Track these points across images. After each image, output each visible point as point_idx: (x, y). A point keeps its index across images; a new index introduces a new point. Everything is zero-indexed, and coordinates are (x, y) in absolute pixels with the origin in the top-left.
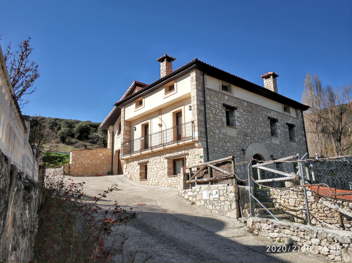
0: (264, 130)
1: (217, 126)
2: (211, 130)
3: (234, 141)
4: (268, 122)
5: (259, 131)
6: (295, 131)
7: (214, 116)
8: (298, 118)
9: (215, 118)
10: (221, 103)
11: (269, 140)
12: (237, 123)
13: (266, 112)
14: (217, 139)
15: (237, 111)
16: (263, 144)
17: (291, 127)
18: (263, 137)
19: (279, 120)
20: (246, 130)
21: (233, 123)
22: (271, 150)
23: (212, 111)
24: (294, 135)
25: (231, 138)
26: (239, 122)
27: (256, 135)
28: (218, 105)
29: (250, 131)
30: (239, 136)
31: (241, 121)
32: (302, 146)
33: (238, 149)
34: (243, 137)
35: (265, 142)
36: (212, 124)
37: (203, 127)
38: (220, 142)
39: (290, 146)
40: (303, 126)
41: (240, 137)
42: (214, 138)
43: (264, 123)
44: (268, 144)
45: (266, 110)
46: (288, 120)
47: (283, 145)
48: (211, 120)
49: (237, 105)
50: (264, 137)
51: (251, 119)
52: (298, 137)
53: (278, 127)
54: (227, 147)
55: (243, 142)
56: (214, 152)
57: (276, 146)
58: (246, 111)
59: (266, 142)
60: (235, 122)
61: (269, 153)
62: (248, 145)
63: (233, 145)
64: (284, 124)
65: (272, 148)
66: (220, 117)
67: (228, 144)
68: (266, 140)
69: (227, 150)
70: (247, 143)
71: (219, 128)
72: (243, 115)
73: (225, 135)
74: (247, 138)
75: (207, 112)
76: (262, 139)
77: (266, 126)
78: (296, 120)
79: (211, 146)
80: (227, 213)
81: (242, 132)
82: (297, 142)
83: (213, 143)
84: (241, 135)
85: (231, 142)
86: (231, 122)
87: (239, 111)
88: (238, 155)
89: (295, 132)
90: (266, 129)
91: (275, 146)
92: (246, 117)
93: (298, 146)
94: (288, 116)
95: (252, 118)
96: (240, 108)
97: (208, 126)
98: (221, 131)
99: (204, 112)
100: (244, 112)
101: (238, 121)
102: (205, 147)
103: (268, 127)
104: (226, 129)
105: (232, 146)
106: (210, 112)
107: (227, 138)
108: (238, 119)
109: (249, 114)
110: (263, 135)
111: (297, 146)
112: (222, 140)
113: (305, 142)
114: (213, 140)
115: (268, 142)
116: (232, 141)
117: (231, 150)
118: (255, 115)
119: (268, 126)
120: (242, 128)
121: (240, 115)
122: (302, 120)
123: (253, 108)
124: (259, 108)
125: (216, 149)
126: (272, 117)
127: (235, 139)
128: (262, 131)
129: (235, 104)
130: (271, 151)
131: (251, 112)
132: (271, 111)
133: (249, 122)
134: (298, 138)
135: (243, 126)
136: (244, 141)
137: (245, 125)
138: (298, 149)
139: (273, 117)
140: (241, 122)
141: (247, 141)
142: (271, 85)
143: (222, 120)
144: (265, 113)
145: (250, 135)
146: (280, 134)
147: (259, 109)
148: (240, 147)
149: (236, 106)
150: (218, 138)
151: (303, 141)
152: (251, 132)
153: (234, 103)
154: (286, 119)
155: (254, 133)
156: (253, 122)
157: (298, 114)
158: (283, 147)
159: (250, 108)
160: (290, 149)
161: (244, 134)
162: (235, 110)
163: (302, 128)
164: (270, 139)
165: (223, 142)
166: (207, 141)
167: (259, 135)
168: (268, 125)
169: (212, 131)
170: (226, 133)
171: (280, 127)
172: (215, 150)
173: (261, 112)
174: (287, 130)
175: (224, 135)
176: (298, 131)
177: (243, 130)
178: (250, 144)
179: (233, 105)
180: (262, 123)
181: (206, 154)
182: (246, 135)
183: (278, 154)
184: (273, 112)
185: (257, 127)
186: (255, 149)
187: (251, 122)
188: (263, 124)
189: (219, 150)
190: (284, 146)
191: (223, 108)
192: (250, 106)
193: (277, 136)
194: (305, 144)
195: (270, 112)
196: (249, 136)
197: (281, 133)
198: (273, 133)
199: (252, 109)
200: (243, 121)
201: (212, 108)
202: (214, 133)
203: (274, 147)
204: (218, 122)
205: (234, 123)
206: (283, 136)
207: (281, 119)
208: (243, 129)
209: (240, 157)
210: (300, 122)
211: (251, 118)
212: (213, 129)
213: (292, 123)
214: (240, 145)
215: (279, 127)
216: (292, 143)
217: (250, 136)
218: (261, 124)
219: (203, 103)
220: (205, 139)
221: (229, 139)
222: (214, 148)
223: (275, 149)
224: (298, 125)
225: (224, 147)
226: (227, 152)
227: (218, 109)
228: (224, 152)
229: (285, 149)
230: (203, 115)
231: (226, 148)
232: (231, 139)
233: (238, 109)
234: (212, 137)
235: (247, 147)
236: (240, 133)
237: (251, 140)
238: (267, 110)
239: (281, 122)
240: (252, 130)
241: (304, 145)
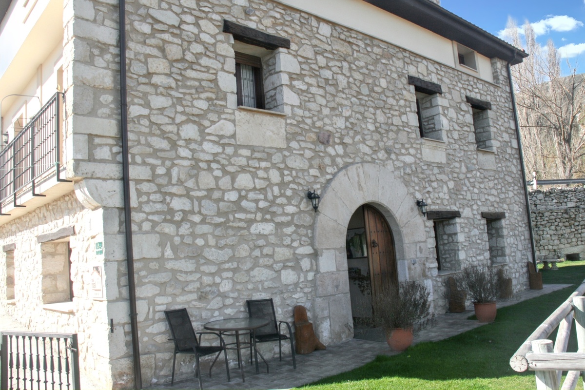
0: (396, 121)
1: (187, 110)
2: (154, 127)
3: (274, 166)
4: (410, 94)
5: (378, 125)
6: (490, 119)
7: (174, 70)
8: (497, 83)
9: (180, 78)
10: (211, 20)
11: (412, 151)
12: (289, 98)
13: (401, 60)
14: (186, 163)
15: (289, 53)
16: (390, 167)
17: (479, 108)
18: (390, 143)
19: (444, 89)
20: (327, 121)
21: (273, 98)
22: (417, 184)
23: (162, 50)
24: (489, 131)
25: (257, 155)
26: (300, 92)
27: (364, 139)
28: (197, 24)
29: (340, 123)
30: (294, 144)
31: (304, 87)
32: (509, 164)
33: (289, 193)
34: (313, 147)
35: (398, 159)
36: (158, 102)
37: (109, 117)
38: (203, 174)
39: (477, 167)
40: (511, 107)
41: (302, 149)
42: (171, 160)
43: (394, 97)
44: (410, 165)
45: (400, 55)
46: (470, 88)
47: (457, 165)
48: (156, 86)
49: (291, 31)
50: (394, 143)
51: (348, 83)
52: (500, 139)
53: (440, 108)
54: (239, 191)
55: (311, 166)
56: (165, 221)
57: (436, 171)
58: (326, 55)
59: (402, 158)
60: (281, 91)
61: (413, 194)
62: (334, 175)
63: (267, 179)
64: (459, 100)
65: (421, 176)
66: (208, 72)
67: (244, 180)
68: (403, 151)
69: (237, 203)
70: (329, 170)
71: (196, 119)
72: (313, 66)
73: (229, 145)
74: (330, 150)
75: (137, 54)
76: (388, 151)
77: (400, 106)
78: (492, 89)
79: (152, 197)
81: (307, 127)
82: (496, 153)
83: (163, 181)
84: (305, 141)
85: (259, 168)
86: (268, 95)
87: (297, 51)
88: (289, 218)
89: (491, 124)
90: (404, 118)
91: (432, 170)
92: (327, 74)
93: (500, 165)
94: (471, 79)
95: (351, 80)
96: (303, 41)
97: (134, 111)
98: (207, 131)
99: (114, 50)
100: (319, 58)
101: (291, 87)
102: (117, 201)
103: (408, 109)
104: (234, 121)
105: (260, 184)
106: (155, 52)
107: (236, 154)
108: (295, 83)
109: (339, 64)
110: (391, 135)
111: (497, 163)
112: (214, 166)
113: (518, 151)
114: (161, 171)
115: (409, 159)
116: (263, 164)
117: (256, 201)
118: (364, 71)
119: (410, 107)
120: (307, 114)
121: (304, 66)
122: (508, 89)
123: (354, 47)
124: (379, 47)
125: (177, 204)
126: (421, 77)
127: (277, 158)
128: (386, 124)
129: (279, 28)
130: (417, 188)
131: (348, 59)
132: (419, 60)
133: (338, 91)
134: (499, 141)
135: (312, 106)
136: (316, 162)
137: (324, 102)
138: (499, 172)
139: (427, 79)
140: (307, 91)
141: (327, 161)
143: (217, 85)
144: (399, 64)
145: (341, 138)
146: (449, 131)
147: (376, 50)
148: (299, 184)
149: (283, 35)
150: (193, 159)
151: (512, 148)
152: (346, 127)
153: (274, 25)
154: (465, 86)
155: (359, 129)
156: (354, 93)
157: (497, 72)
158: (457, 170)
159: (343, 45)
160: (478, 174)
161: (318, 137)
162: (281, 49)
163: (509, 113)
164: (416, 149)
165: (218, 173)
166: (125, 180)
167: (376, 136)
168: (407, 103)
169: (158, 132)
170: (233, 136)
171: (447, 108)
172: (171, 211)
173: (384, 61)
174: (469, 118)
175: (224, 146)
176: (499, 121)
177: (314, 123)
178: (340, 170)
179: (271, 32)
180: (387, 97)
181: (120, 232)
182: (325, 139)
183: (441, 195)
184: (424, 61)
185: (371, 110)
186: (360, 187)
187: (347, 91)
188: (391, 101)
189: (196, 209)
190: (461, 167)
191: (221, 37)
192: (342, 37)
193: (439, 139)
194: (516, 156)
195: (414, 63)
196: (337, 140)
197: (451, 128)
198: (426, 129)
199: (353, 50)
200: (314, 90)
201: (166, 36)
202: (168, 139)
203: (428, 172)
204: (193, 91)
205: (278, 97)
206: (456, 135)
207: (451, 86)
208: (315, 119)
209: (296, 226)
210: (504, 95)
211: (348, 77)
212: (167, 120)
213: (483, 99)
214: (297, 177)
215: (444, 108)
216: (482, 157)
217: (343, 144)
218: (385, 99)
219: (116, 16)
220: (114, 170)
221: (249, 158)
222: (168, 204)
223: (433, 178)
224: (498, 105)
225: (224, 191)
226: (235, 212)
227: (198, 40)
228: (219, 214)
229: (462, 176)
230: (108, 62)
231: (233, 196)
232: (260, 160)
233: (293, 46)
234: (158, 158)
235: (329, 181)
236: (301, 134)
237: (346, 155)
238: (405, 54)
239: (450, 93)
240: (352, 120)
241: (515, 161)
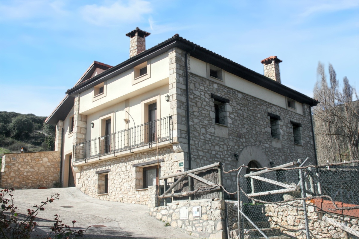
0: (263, 130)
1: (203, 124)
2: (195, 129)
3: (225, 144)
4: (268, 120)
5: (257, 132)
6: (301, 131)
7: (199, 110)
8: (305, 115)
9: (200, 113)
10: (208, 93)
11: (268, 143)
12: (229, 121)
13: (265, 106)
14: (202, 141)
15: (229, 105)
16: (260, 148)
17: (296, 126)
18: (261, 139)
19: (281, 118)
20: (240, 129)
21: (223, 120)
22: (270, 156)
23: (196, 104)
24: (300, 136)
25: (220, 140)
26: (232, 119)
27: (252, 137)
28: (204, 95)
29: (245, 130)
30: (231, 137)
31: (233, 117)
32: (309, 151)
33: (229, 154)
34: (236, 138)
35: (263, 145)
36: (196, 121)
37: (184, 125)
38: (207, 144)
39: (294, 151)
40: (311, 126)
41: (233, 139)
42: (199, 139)
43: (262, 121)
44: (267, 148)
45: (265, 104)
46: (292, 117)
47: (286, 149)
48: (195, 116)
49: (230, 97)
50: (262, 139)
51: (247, 115)
52: (305, 140)
53: (280, 126)
54: (216, 151)
55: (235, 145)
56: (198, 158)
57: (277, 151)
58: (240, 105)
59: (265, 145)
60: (227, 118)
61: (269, 159)
62: (243, 149)
63: (223, 148)
64: (287, 122)
65: (272, 152)
66: (207, 111)
67: (217, 148)
68: (265, 142)
69: (215, 155)
70: (241, 147)
71: (204, 127)
72: (236, 109)
73: (213, 136)
74: (241, 140)
75: (190, 105)
76: (260, 142)
77: (265, 125)
78: (302, 117)
79: (195, 150)
80: (210, 235)
81: (234, 131)
82: (303, 146)
83: (197, 146)
84: (234, 136)
85: (221, 144)
86: (221, 119)
87: (231, 104)
88: (229, 162)
89: (301, 133)
90: (266, 129)
91: (276, 151)
92: (240, 112)
93: (305, 151)
94: (293, 113)
95: (248, 114)
96: (233, 100)
97: (191, 123)
98: (208, 131)
99: (185, 104)
100: (238, 106)
101: (230, 117)
102: (187, 151)
103: (267, 126)
104: (214, 128)
105: (222, 150)
106: (194, 105)
107: (215, 139)
108: (231, 115)
109: (244, 108)
110: (261, 136)
111: (303, 150)
112: (209, 142)
113: (313, 146)
114: (196, 143)
115: (267, 146)
116: (222, 143)
117: (220, 155)
118: (252, 111)
119: (268, 125)
120: (234, 127)
121: (233, 109)
122: (310, 118)
123: (249, 102)
124: (257, 101)
125: (201, 153)
126: (272, 113)
127: (226, 141)
128: (259, 131)
129: (226, 95)
130: (270, 157)
131: (247, 106)
132: (272, 106)
133: (244, 119)
134: (305, 141)
135: (236, 124)
136: (237, 144)
137: (239, 122)
138: (304, 154)
139: (275, 114)
140: (234, 118)
141: (240, 144)
142: (272, 72)
143: (210, 116)
144: (265, 108)
145: (245, 136)
146: (283, 135)
147: (257, 102)
148: (232, 151)
149: (227, 98)
150: (204, 139)
151: (311, 144)
152: (246, 132)
153: (225, 94)
154: (290, 116)
155: (250, 133)
156: (249, 119)
157: (305, 110)
158: (286, 152)
159: (245, 101)
160: (295, 154)
161: (238, 135)
162: (227, 103)
163: (310, 129)
164: (270, 142)
165: (210, 145)
166: (189, 144)
167: (256, 136)
168: (267, 124)
169: (196, 130)
170: (214, 133)
171: (282, 126)
172: (199, 155)
173: (259, 107)
174: (292, 130)
175: (212, 136)
176: (305, 132)
177: (236, 130)
178: (244, 147)
179: (224, 97)
180: (260, 121)
181: (187, 160)
182: (240, 136)
183: (279, 161)
184: (274, 107)
185: (254, 126)
186: (251, 154)
187: (246, 119)
188: (261, 123)
189: (205, 156)
190: (287, 151)
191: (210, 99)
192: (245, 98)
193: (279, 139)
194: (313, 148)
195: (270, 107)
196: (243, 137)
197: (284, 134)
198: (274, 134)
199: (249, 103)
200: (236, 118)
201: (197, 99)
202: (198, 132)
203: (274, 151)
204: (204, 118)
205: (225, 120)
206: (286, 137)
207: (284, 117)
208: (237, 128)
209: (231, 165)
210: (308, 120)
211: (247, 113)
212: (198, 127)
213: (298, 122)
214: (231, 148)
215: (281, 126)
216: (296, 147)
217: (245, 138)
218: (259, 121)
219: (185, 93)
220: (186, 141)
221: (219, 141)
222: (198, 153)
223: (276, 154)
224: (305, 125)
225: (212, 151)
226: (215, 158)
227: (205, 101)
228: (211, 158)
229: (288, 154)
230: (184, 108)
231: (214, 153)
232: (221, 142)
233: (231, 102)
234: (195, 138)
235: (241, 151)
236: (232, 134)
237: (246, 142)
238: (267, 104)
239: (284, 119)
240: (248, 129)
241: (312, 150)
